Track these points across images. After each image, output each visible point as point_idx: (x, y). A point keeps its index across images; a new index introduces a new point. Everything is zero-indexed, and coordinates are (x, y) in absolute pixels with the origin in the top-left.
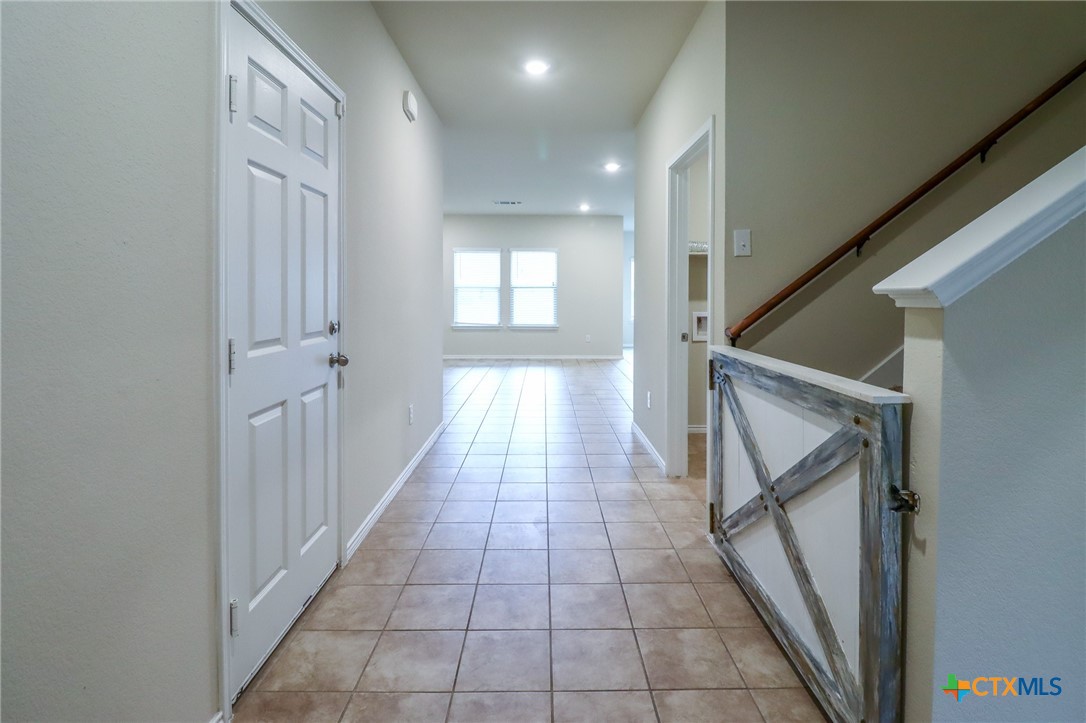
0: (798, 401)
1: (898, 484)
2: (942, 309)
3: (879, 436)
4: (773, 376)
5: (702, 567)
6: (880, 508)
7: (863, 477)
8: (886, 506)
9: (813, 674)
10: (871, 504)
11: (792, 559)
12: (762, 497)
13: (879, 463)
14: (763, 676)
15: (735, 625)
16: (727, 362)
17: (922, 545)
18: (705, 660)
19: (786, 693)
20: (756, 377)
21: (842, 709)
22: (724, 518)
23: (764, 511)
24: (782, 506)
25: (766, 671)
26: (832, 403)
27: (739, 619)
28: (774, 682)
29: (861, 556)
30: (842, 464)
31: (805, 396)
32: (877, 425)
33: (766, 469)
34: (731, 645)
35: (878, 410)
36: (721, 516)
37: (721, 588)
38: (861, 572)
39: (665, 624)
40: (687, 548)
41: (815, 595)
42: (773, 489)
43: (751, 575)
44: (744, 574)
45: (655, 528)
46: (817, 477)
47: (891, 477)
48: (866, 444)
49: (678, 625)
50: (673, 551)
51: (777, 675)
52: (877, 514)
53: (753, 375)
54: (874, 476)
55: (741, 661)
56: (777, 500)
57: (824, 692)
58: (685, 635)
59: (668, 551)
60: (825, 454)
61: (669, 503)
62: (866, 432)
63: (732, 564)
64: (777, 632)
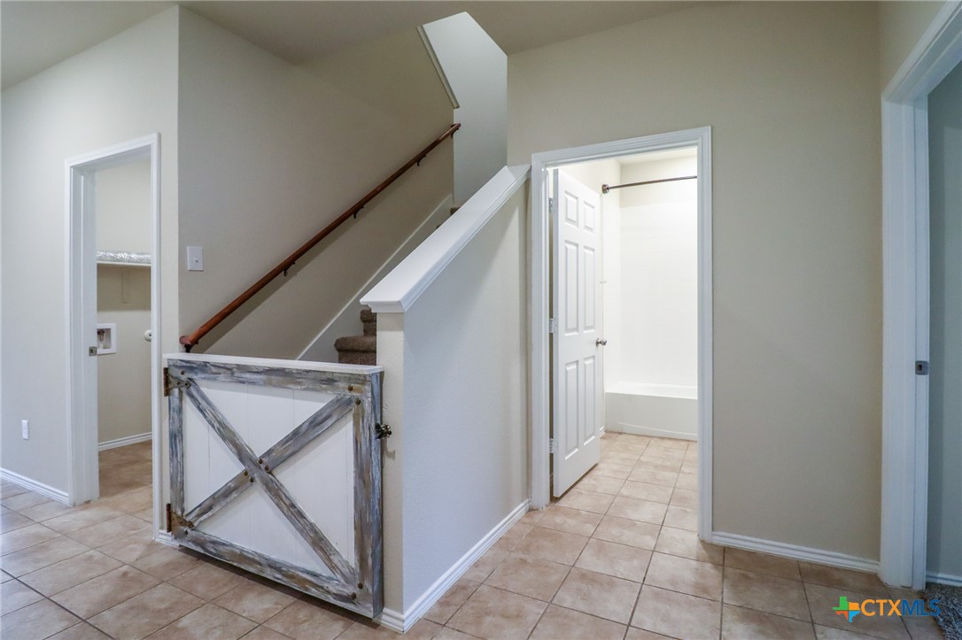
0: (291, 386)
1: (379, 422)
2: (403, 313)
3: (370, 394)
4: (261, 370)
5: (167, 565)
6: (370, 440)
7: (356, 424)
8: (373, 436)
9: (310, 582)
10: (363, 440)
11: (285, 509)
12: (246, 474)
13: (369, 412)
14: (267, 610)
15: (225, 590)
16: (190, 367)
17: (392, 455)
18: (215, 628)
19: (289, 610)
20: (236, 374)
21: (341, 589)
22: (186, 513)
23: (250, 483)
24: (270, 473)
25: (267, 606)
26: (329, 380)
27: (225, 585)
28: (277, 609)
29: (355, 477)
30: (337, 421)
31: (300, 380)
32: (368, 388)
33: (250, 449)
34: (230, 606)
35: (368, 378)
36: (183, 511)
37: (195, 573)
38: (355, 488)
39: (159, 625)
40: (141, 557)
41: (311, 524)
42: (261, 462)
43: (231, 545)
44: (221, 548)
45: (90, 557)
46: (312, 437)
47: (376, 419)
48: (359, 402)
49: (172, 619)
50: (126, 566)
51: (276, 604)
52: (368, 445)
53: (233, 373)
54: (365, 421)
55: (244, 611)
56: (267, 469)
57: (322, 588)
58: (184, 622)
59: (121, 569)
60: (320, 419)
61: (91, 529)
62: (358, 395)
63: (203, 548)
64: (269, 574)
